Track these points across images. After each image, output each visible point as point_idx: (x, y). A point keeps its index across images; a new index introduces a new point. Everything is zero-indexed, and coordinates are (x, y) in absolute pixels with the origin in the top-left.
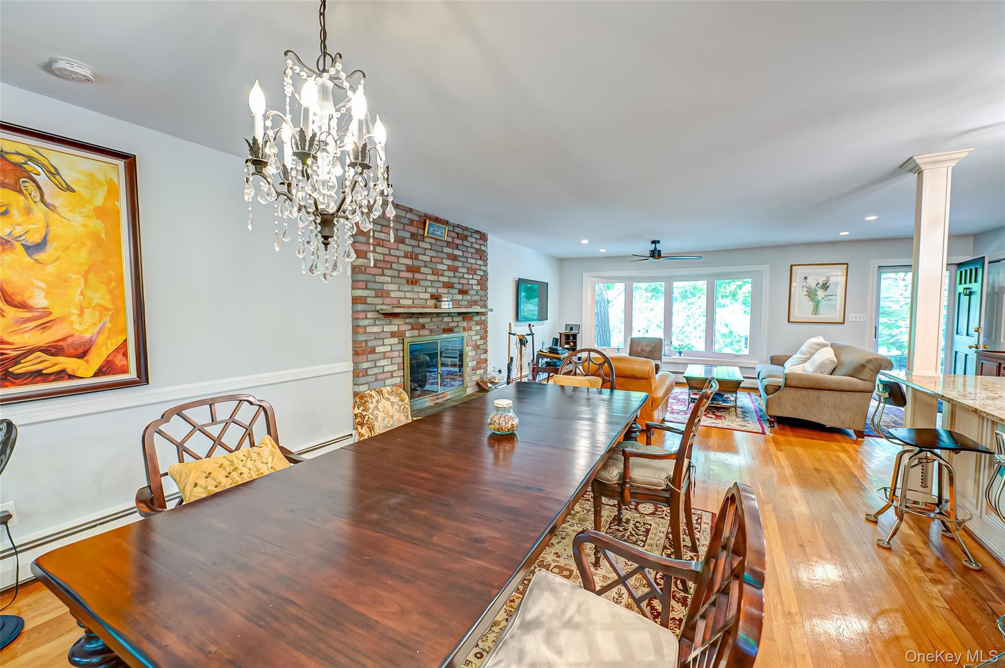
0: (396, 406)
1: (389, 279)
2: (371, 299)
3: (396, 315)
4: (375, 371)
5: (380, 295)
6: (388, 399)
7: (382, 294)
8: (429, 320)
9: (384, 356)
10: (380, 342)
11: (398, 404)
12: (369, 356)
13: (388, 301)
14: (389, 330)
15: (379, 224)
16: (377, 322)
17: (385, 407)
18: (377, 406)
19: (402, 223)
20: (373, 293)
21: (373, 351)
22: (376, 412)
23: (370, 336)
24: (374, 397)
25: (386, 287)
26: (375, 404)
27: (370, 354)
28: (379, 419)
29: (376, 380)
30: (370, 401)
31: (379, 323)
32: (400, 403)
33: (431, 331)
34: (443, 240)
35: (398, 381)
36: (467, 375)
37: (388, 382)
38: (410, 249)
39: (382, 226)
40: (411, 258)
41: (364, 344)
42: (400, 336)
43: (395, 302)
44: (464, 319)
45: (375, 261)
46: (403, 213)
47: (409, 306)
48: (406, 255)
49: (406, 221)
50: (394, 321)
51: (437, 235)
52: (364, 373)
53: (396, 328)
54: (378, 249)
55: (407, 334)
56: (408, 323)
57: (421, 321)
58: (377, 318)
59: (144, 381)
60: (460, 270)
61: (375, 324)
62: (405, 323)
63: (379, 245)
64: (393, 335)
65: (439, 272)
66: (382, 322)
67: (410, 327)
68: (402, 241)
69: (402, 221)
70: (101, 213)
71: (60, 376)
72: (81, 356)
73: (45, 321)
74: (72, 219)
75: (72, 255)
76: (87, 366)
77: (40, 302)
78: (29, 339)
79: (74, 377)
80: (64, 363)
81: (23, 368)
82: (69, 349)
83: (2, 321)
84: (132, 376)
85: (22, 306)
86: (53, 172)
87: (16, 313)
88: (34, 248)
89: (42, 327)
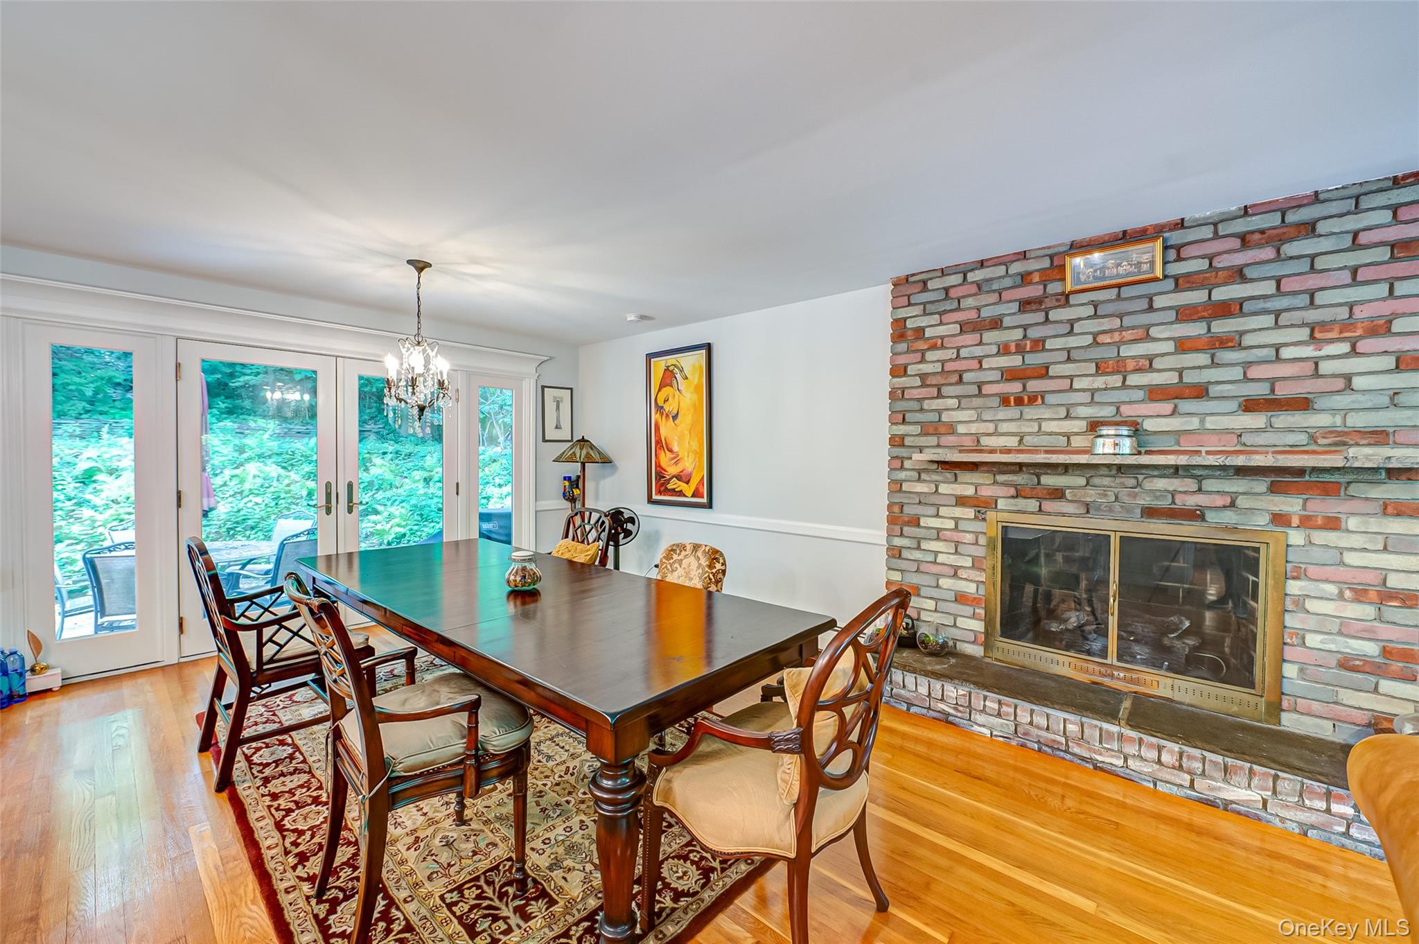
0: (700, 571)
1: (953, 403)
2: (912, 438)
3: (974, 466)
4: (917, 555)
5: (931, 431)
6: (698, 559)
7: (936, 429)
8: (1082, 481)
9: (938, 535)
10: (932, 511)
11: (703, 569)
12: (905, 529)
13: (949, 440)
14: (952, 492)
15: (935, 313)
16: (924, 476)
17: (689, 565)
18: (682, 560)
19: (994, 291)
20: (916, 429)
21: (915, 522)
22: (677, 565)
23: (909, 498)
24: (685, 550)
25: (945, 417)
26: (680, 557)
27: (909, 526)
28: (676, 574)
29: (918, 571)
30: (678, 552)
31: (928, 479)
32: (707, 569)
33: (1088, 507)
34: (1156, 280)
35: (971, 588)
36: (1290, 670)
37: (944, 582)
38: (1017, 334)
39: (941, 314)
40: (1020, 350)
41: (896, 509)
42: (981, 505)
43: (968, 442)
44: (1274, 489)
45: (923, 377)
46: (1001, 270)
47: (1008, 451)
48: (1004, 350)
49: (1008, 282)
50: (965, 476)
51: (1118, 276)
52: (895, 553)
53: (970, 491)
54: (930, 356)
55: (1001, 504)
56: (1004, 484)
57: (1049, 480)
58: (924, 470)
59: (710, 505)
60: (1248, 340)
61: (919, 479)
62: (995, 483)
63: (933, 347)
64: (961, 501)
65: (1131, 365)
66: (935, 477)
67: (1012, 491)
68: (996, 324)
69: (995, 287)
70: (697, 389)
71: (681, 494)
72: (687, 483)
73: (677, 460)
74: (686, 396)
75: (686, 420)
76: (688, 490)
77: (676, 449)
78: (672, 470)
79: (685, 496)
80: (682, 486)
81: (670, 486)
82: (684, 478)
83: (665, 458)
84: (705, 500)
85: (671, 451)
86: (682, 370)
87: (669, 455)
88: (675, 417)
89: (676, 463)
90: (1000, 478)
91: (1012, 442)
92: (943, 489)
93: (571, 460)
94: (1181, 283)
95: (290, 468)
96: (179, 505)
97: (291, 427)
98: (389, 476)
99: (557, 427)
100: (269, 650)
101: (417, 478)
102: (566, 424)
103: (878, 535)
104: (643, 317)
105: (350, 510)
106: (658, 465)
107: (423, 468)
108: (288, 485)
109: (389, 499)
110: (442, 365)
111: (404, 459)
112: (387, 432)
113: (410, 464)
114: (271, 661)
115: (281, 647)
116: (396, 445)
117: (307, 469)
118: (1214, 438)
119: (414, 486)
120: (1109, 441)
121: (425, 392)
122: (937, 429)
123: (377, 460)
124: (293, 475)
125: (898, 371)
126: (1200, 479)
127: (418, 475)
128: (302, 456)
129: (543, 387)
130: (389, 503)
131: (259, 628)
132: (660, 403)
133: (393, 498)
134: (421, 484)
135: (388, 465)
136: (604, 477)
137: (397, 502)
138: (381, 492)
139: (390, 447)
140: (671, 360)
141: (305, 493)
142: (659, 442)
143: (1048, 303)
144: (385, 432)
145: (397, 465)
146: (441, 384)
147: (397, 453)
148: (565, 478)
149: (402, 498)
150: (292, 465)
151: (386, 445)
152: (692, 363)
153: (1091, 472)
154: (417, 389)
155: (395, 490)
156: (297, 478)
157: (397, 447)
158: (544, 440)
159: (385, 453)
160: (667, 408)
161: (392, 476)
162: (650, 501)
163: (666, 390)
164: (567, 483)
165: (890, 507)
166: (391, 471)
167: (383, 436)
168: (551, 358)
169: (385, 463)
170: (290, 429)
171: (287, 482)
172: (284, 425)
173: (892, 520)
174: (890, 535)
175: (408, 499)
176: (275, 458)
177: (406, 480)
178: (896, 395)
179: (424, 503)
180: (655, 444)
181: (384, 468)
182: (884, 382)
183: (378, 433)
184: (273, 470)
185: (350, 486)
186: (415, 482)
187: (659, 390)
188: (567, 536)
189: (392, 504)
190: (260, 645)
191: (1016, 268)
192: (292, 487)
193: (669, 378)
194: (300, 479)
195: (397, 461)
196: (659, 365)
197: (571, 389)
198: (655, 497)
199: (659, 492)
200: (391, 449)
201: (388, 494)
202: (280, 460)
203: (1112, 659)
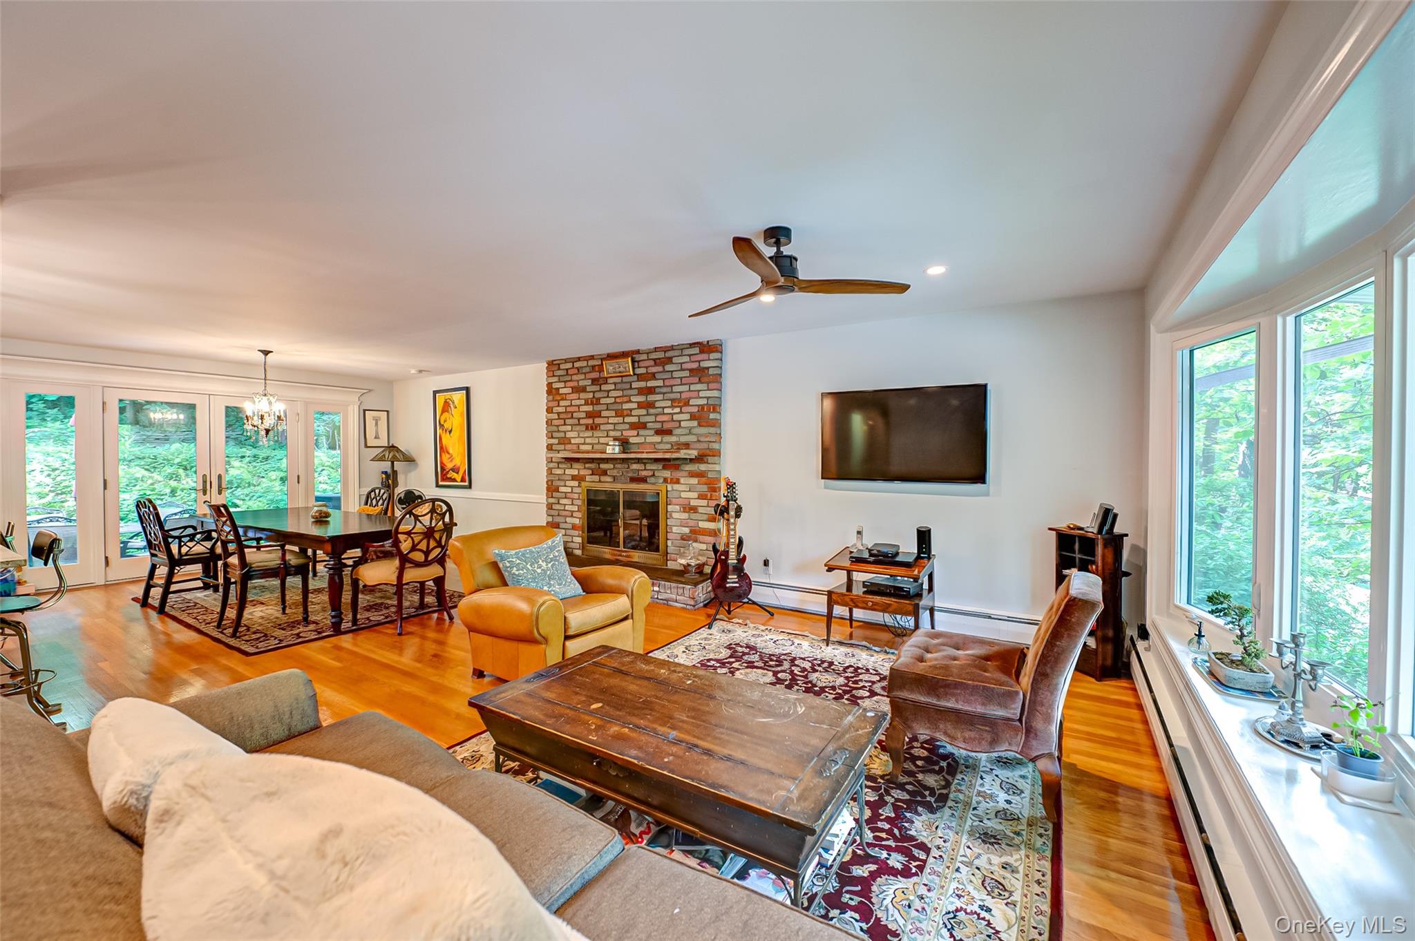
1: (570, 428)
2: (555, 446)
3: (577, 460)
4: (558, 507)
5: (562, 442)
8: (612, 466)
9: (566, 496)
10: (563, 483)
12: (554, 493)
13: (569, 447)
14: (570, 474)
15: (563, 382)
16: (560, 466)
19: (583, 373)
20: (556, 441)
21: (558, 490)
23: (555, 477)
25: (567, 435)
31: (562, 467)
33: (614, 479)
34: (631, 375)
35: (577, 521)
36: (669, 543)
37: (568, 520)
38: (591, 395)
39: (565, 382)
40: (592, 404)
41: (550, 483)
42: (579, 478)
43: (575, 447)
44: (665, 468)
45: (559, 414)
46: (585, 363)
47: (588, 452)
48: (586, 404)
49: (588, 369)
50: (576, 465)
51: (620, 372)
52: (550, 507)
53: (576, 472)
54: (562, 403)
55: (588, 478)
56: (588, 468)
57: (603, 466)
58: (561, 462)
59: (470, 487)
60: (657, 404)
61: (558, 468)
62: (585, 468)
63: (562, 399)
64: (574, 478)
65: (625, 413)
66: (564, 466)
67: (590, 472)
68: (583, 389)
69: (584, 371)
70: (462, 414)
71: (454, 480)
72: (457, 473)
73: (451, 458)
74: (456, 419)
75: (456, 433)
76: (458, 477)
77: (451, 452)
78: (449, 466)
79: (456, 481)
80: (454, 475)
81: (448, 476)
82: (456, 470)
83: (445, 458)
84: (467, 484)
85: (448, 453)
86: (453, 403)
87: (447, 456)
88: (450, 432)
89: (451, 461)
90: (587, 465)
91: (589, 448)
92: (568, 472)
93: (382, 459)
94: (640, 377)
95: (152, 470)
96: (105, 488)
97: (149, 434)
98: (247, 476)
99: (376, 438)
100: (184, 550)
101: (274, 478)
102: (383, 435)
103: (542, 498)
104: (420, 371)
105: (220, 493)
106: (442, 463)
107: (279, 469)
108: (152, 484)
109: (247, 495)
110: (279, 407)
111: (261, 462)
112: (245, 438)
113: (268, 466)
114: (186, 555)
115: (191, 548)
116: (253, 450)
117: (169, 471)
118: (648, 446)
119: (270, 484)
120: (611, 447)
121: (269, 422)
122: (565, 441)
123: (236, 463)
124: (156, 476)
125: (549, 410)
126: (645, 464)
127: (273, 475)
128: (164, 460)
129: (365, 411)
130: (247, 498)
131: (179, 538)
132: (442, 423)
133: (251, 495)
134: (278, 483)
135: (246, 467)
136: (410, 471)
137: (255, 498)
138: (239, 489)
139: (248, 452)
140: (447, 395)
141: (168, 491)
142: (441, 448)
143: (601, 381)
144: (243, 438)
145: (255, 467)
146: (279, 418)
147: (255, 457)
148: (383, 473)
149: (259, 494)
150: (154, 467)
151: (244, 450)
152: (459, 397)
153: (615, 462)
154: (264, 421)
155: (252, 487)
156: (160, 478)
157: (255, 451)
158: (366, 446)
159: (243, 457)
160: (446, 426)
161: (250, 476)
162: (438, 486)
163: (446, 415)
164: (384, 476)
165: (547, 482)
166: (249, 472)
167: (241, 441)
168: (370, 391)
169: (243, 465)
170: (148, 436)
171: (150, 481)
172: (142, 433)
173: (548, 489)
174: (548, 497)
175: (265, 495)
176: (137, 462)
177: (263, 480)
178: (549, 422)
179: (280, 498)
180: (440, 448)
181: (242, 470)
182: (543, 416)
183: (236, 439)
184: (140, 473)
185: (220, 477)
186: (271, 481)
187: (442, 414)
188: (366, 504)
189: (250, 499)
190: (180, 547)
191: (591, 363)
192: (156, 486)
193: (446, 407)
194: (162, 479)
195: (254, 464)
196: (441, 399)
197: (387, 411)
198: (440, 483)
199: (443, 480)
200: (248, 453)
201: (246, 491)
202: (143, 463)
203: (621, 548)
